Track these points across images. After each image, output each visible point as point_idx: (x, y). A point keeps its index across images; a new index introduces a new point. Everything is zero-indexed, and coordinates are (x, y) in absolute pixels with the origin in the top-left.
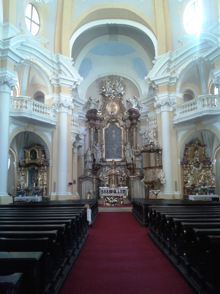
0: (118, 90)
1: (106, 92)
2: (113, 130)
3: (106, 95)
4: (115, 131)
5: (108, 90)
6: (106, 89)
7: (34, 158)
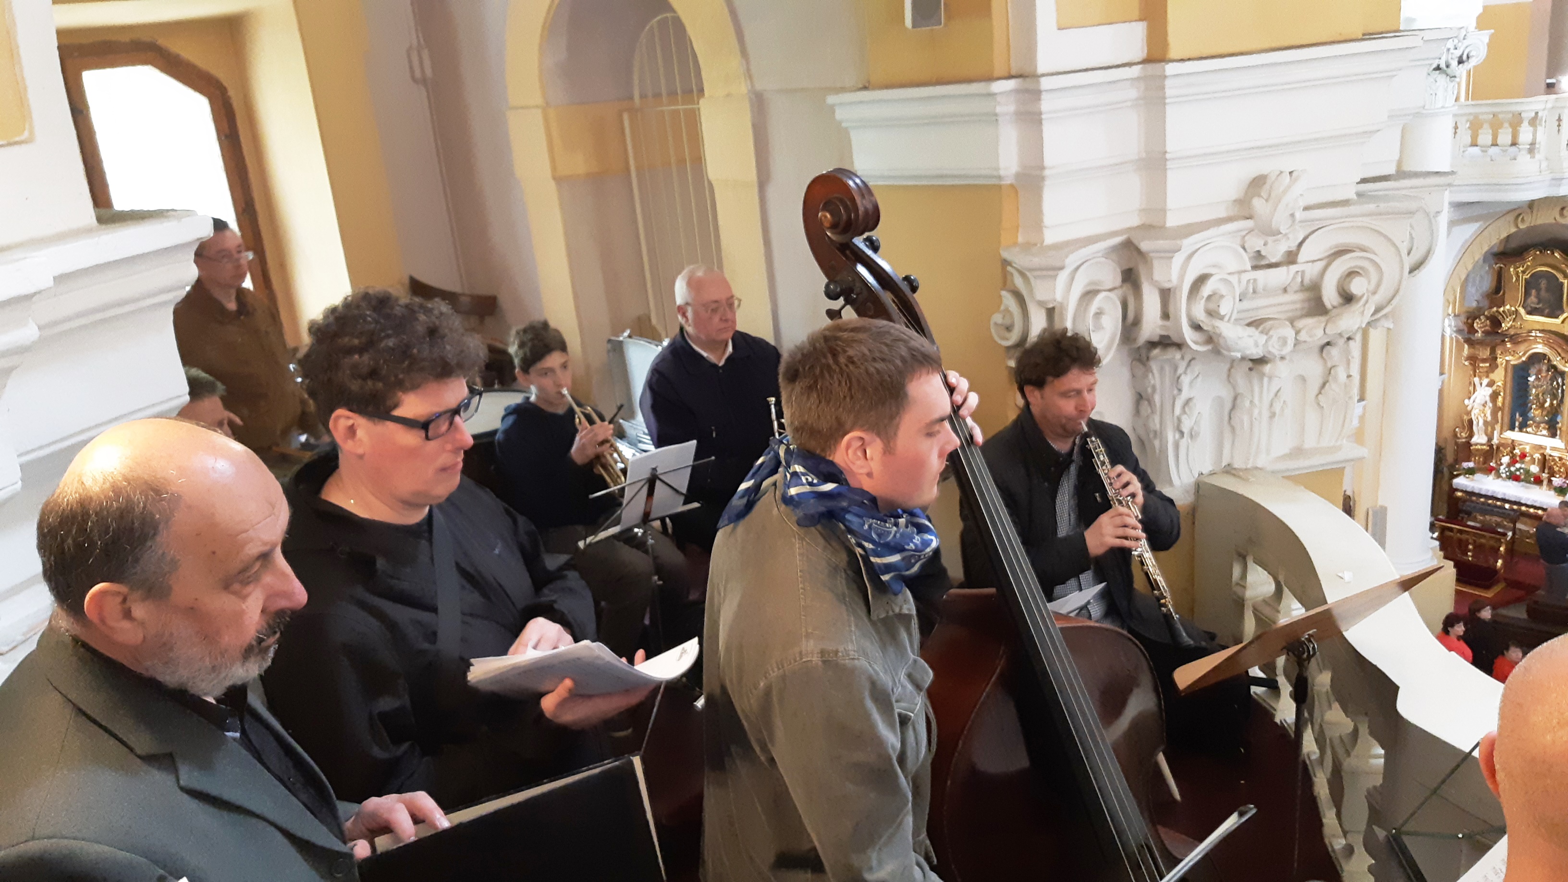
7: (1547, 311)
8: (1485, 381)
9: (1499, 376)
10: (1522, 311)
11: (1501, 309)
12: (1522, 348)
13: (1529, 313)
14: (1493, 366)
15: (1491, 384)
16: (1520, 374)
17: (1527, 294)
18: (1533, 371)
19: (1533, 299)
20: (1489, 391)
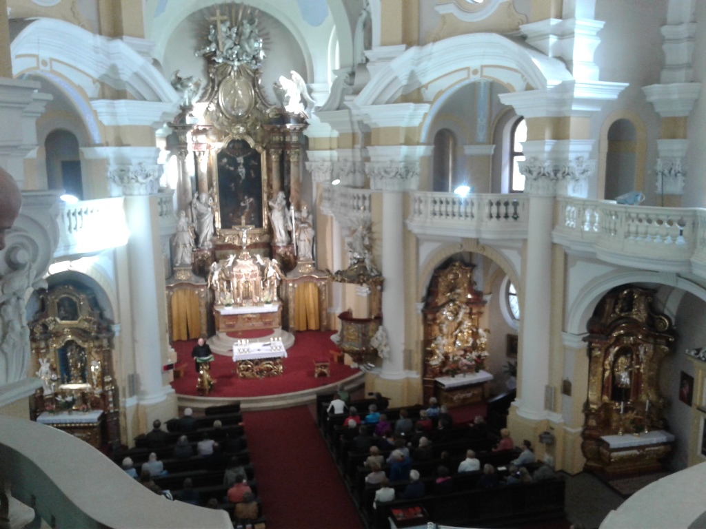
0: (250, 47)
1: (218, 53)
2: (238, 156)
3: (217, 61)
4: (245, 159)
5: (223, 48)
6: (218, 44)
7: (70, 317)
8: (45, 360)
9: (52, 356)
10: (58, 320)
11: (47, 320)
12: (62, 338)
13: (62, 319)
14: (48, 351)
15: (48, 361)
16: (63, 352)
17: (59, 310)
18: (69, 349)
19: (62, 312)
20: (48, 365)
